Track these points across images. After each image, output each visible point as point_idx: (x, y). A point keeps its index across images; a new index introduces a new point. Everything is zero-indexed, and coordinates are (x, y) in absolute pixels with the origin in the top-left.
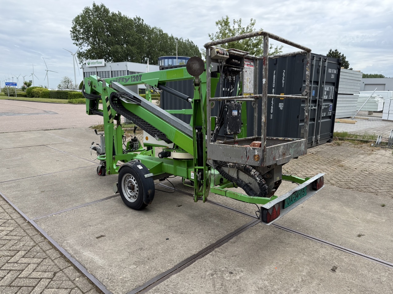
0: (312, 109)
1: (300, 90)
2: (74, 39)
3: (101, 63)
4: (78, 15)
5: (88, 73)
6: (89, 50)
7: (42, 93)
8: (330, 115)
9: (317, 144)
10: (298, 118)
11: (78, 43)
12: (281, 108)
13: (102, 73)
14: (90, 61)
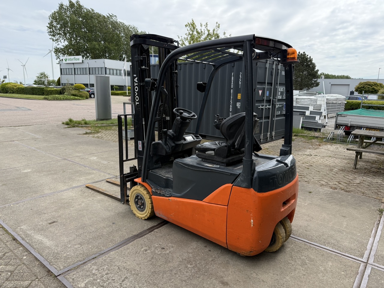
0: (266, 108)
2: (51, 35)
3: (78, 59)
5: (65, 70)
6: (66, 47)
7: (16, 89)
9: (272, 140)
11: (54, 39)
12: (239, 108)
13: (79, 70)
14: (67, 57)
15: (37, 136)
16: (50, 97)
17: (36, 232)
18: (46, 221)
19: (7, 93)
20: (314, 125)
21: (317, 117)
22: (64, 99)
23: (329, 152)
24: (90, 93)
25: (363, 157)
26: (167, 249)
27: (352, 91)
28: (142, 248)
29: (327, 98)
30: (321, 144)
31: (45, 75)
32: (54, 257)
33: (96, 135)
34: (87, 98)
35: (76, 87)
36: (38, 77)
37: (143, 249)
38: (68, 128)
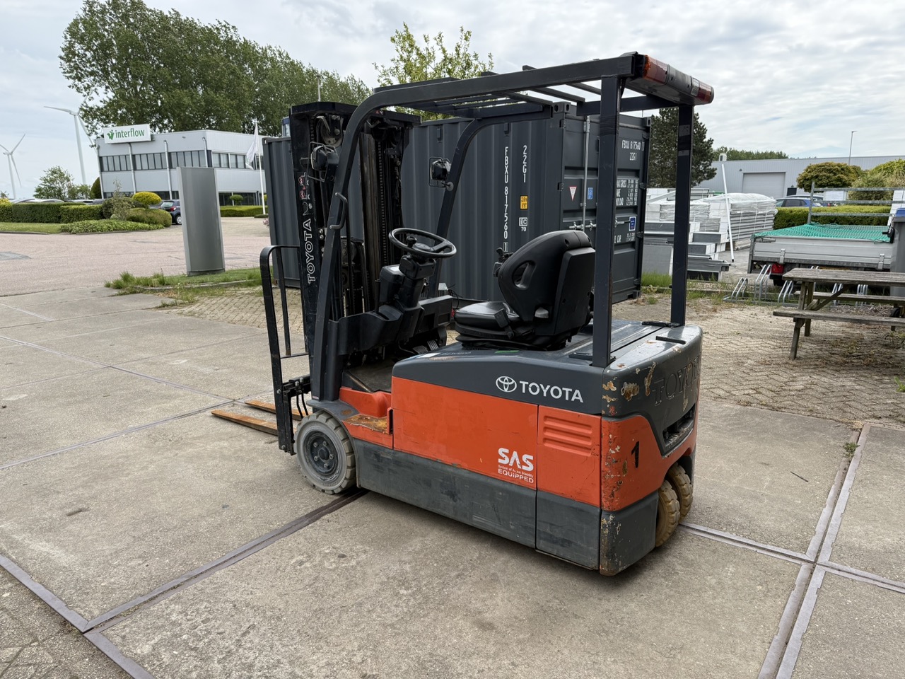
0: (589, 228)
1: (559, 189)
2: (70, 77)
3: (142, 133)
4: (75, 20)
5: (110, 160)
6: (111, 102)
8: (632, 239)
12: (524, 230)
13: (144, 158)
14: (114, 129)
15: (43, 318)
16: (76, 225)
17: (34, 535)
18: (61, 509)
20: (703, 266)
21: (710, 248)
22: (109, 231)
23: (737, 324)
24: (174, 213)
25: (812, 332)
26: (352, 557)
27: (793, 185)
28: (292, 557)
29: (732, 202)
30: (719, 308)
31: (62, 175)
32: (77, 591)
33: (187, 309)
34: (167, 226)
35: (140, 200)
36: (46, 180)
37: (294, 561)
38: (119, 297)
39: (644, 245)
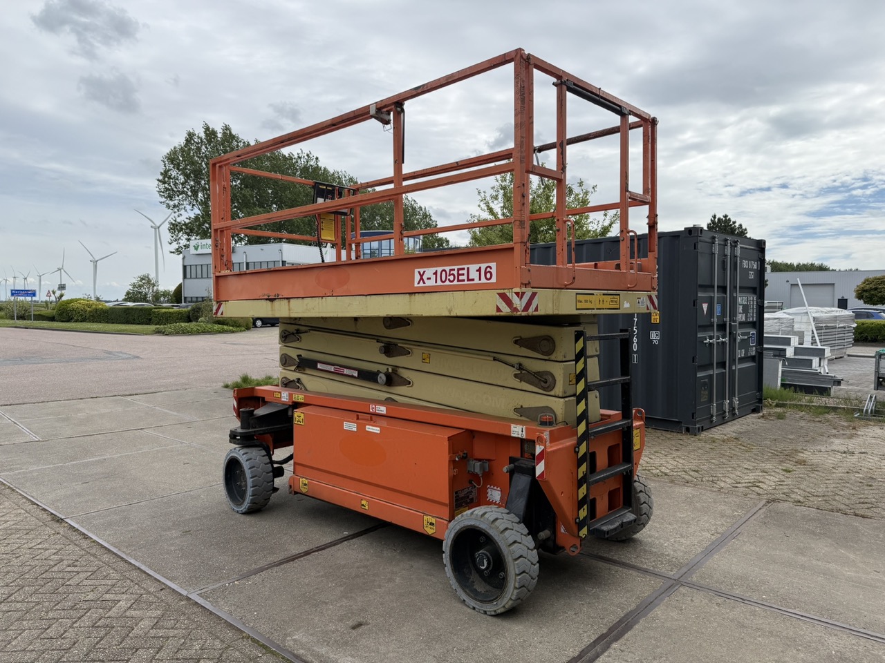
0: (719, 342)
1: (694, 305)
2: (164, 196)
4: (175, 148)
5: (193, 268)
6: (197, 218)
7: (90, 312)
8: (754, 353)
9: (734, 417)
10: (693, 362)
11: (172, 203)
12: (656, 342)
14: (200, 241)
15: (187, 417)
16: (169, 327)
17: (334, 648)
18: (340, 621)
19: (68, 321)
20: (813, 381)
21: (815, 361)
22: (198, 333)
27: (843, 297)
29: (814, 315)
30: (856, 425)
31: (149, 281)
34: (248, 329)
36: (134, 286)
39: (764, 359)
